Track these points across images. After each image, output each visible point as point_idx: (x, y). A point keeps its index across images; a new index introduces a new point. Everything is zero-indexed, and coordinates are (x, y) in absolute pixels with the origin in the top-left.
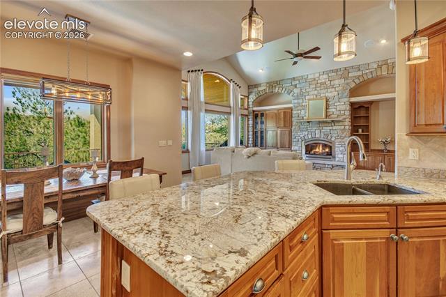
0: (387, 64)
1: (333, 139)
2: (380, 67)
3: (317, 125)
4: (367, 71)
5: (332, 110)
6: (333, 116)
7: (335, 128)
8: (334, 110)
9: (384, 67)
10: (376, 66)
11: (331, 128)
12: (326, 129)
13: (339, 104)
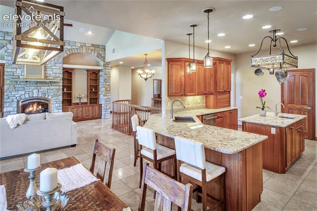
0: (85, 46)
1: (50, 97)
2: (82, 47)
3: (35, 85)
4: (74, 47)
5: (49, 72)
6: (50, 78)
7: (51, 87)
8: (51, 72)
9: (84, 48)
10: (79, 45)
11: (48, 88)
12: (44, 89)
13: (55, 68)
